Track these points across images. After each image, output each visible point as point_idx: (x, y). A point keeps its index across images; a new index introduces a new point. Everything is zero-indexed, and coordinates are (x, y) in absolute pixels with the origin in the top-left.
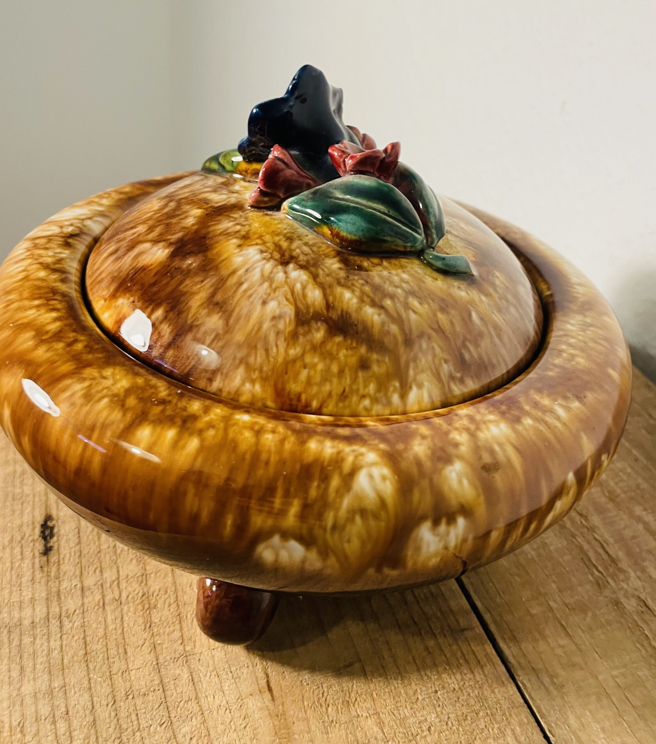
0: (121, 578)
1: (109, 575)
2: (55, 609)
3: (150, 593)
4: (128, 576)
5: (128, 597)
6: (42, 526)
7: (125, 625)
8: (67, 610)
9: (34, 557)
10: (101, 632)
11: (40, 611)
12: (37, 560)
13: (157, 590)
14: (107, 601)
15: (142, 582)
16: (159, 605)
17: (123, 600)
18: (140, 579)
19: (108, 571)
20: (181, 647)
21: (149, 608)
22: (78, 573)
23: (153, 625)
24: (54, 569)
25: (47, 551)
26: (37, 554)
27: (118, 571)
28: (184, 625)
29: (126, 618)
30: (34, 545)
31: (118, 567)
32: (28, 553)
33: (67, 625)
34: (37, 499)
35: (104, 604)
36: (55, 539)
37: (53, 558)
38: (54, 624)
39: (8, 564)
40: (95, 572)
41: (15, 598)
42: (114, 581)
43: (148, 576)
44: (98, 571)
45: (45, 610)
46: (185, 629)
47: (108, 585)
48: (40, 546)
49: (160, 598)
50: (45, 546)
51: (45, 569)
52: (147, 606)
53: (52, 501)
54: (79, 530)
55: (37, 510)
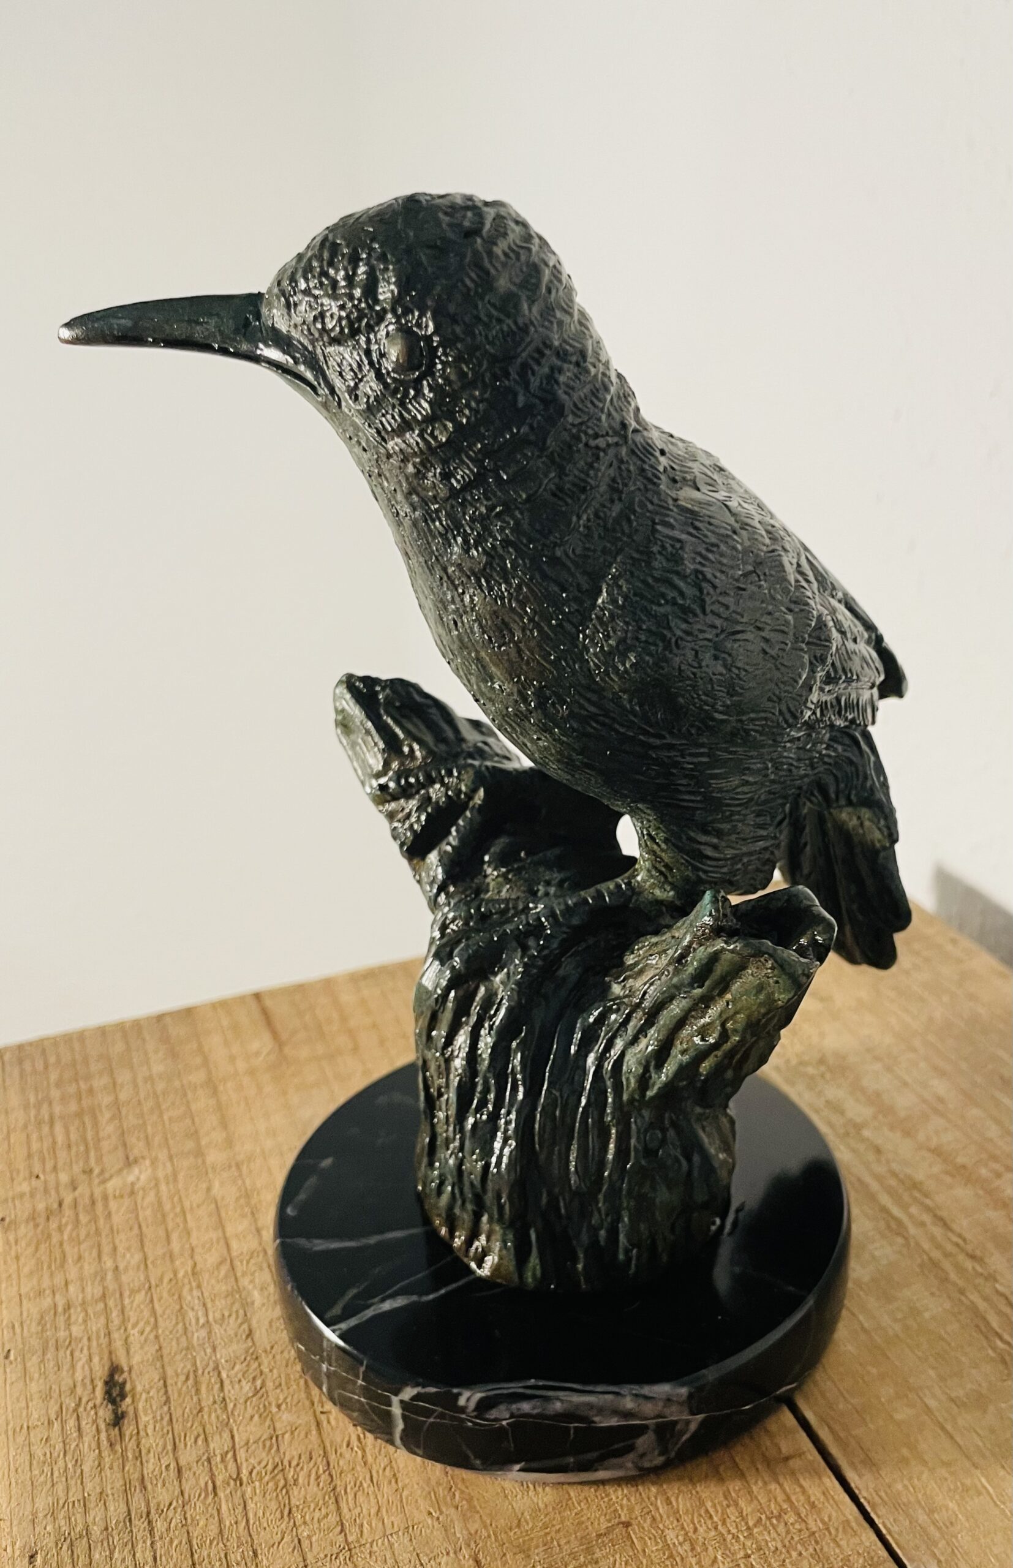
0: (237, 1446)
1: (219, 1444)
2: (138, 1502)
3: (286, 1463)
4: (247, 1443)
5: (251, 1473)
6: (106, 1383)
7: (251, 1515)
8: (158, 1505)
9: (98, 1431)
10: (213, 1529)
11: (116, 1509)
12: (103, 1436)
13: (296, 1458)
14: (218, 1483)
15: (271, 1447)
16: (300, 1480)
17: (245, 1479)
18: (268, 1443)
19: (217, 1437)
20: (341, 1538)
21: (285, 1486)
22: (170, 1447)
23: (294, 1509)
24: (132, 1445)
25: (118, 1420)
26: (103, 1426)
27: (233, 1437)
28: (343, 1505)
29: (251, 1505)
30: (96, 1413)
31: (231, 1431)
32: (88, 1428)
33: (160, 1525)
34: (94, 1343)
35: (214, 1487)
36: (128, 1400)
37: (129, 1429)
38: (140, 1525)
39: (59, 1446)
40: (196, 1441)
41: (75, 1495)
42: (227, 1452)
43: (280, 1438)
44: (200, 1442)
45: (123, 1508)
46: (345, 1510)
47: (219, 1458)
48: (105, 1413)
49: (302, 1469)
50: (115, 1412)
51: (118, 1448)
52: (282, 1483)
53: (118, 1344)
54: (165, 1382)
55: (96, 1359)
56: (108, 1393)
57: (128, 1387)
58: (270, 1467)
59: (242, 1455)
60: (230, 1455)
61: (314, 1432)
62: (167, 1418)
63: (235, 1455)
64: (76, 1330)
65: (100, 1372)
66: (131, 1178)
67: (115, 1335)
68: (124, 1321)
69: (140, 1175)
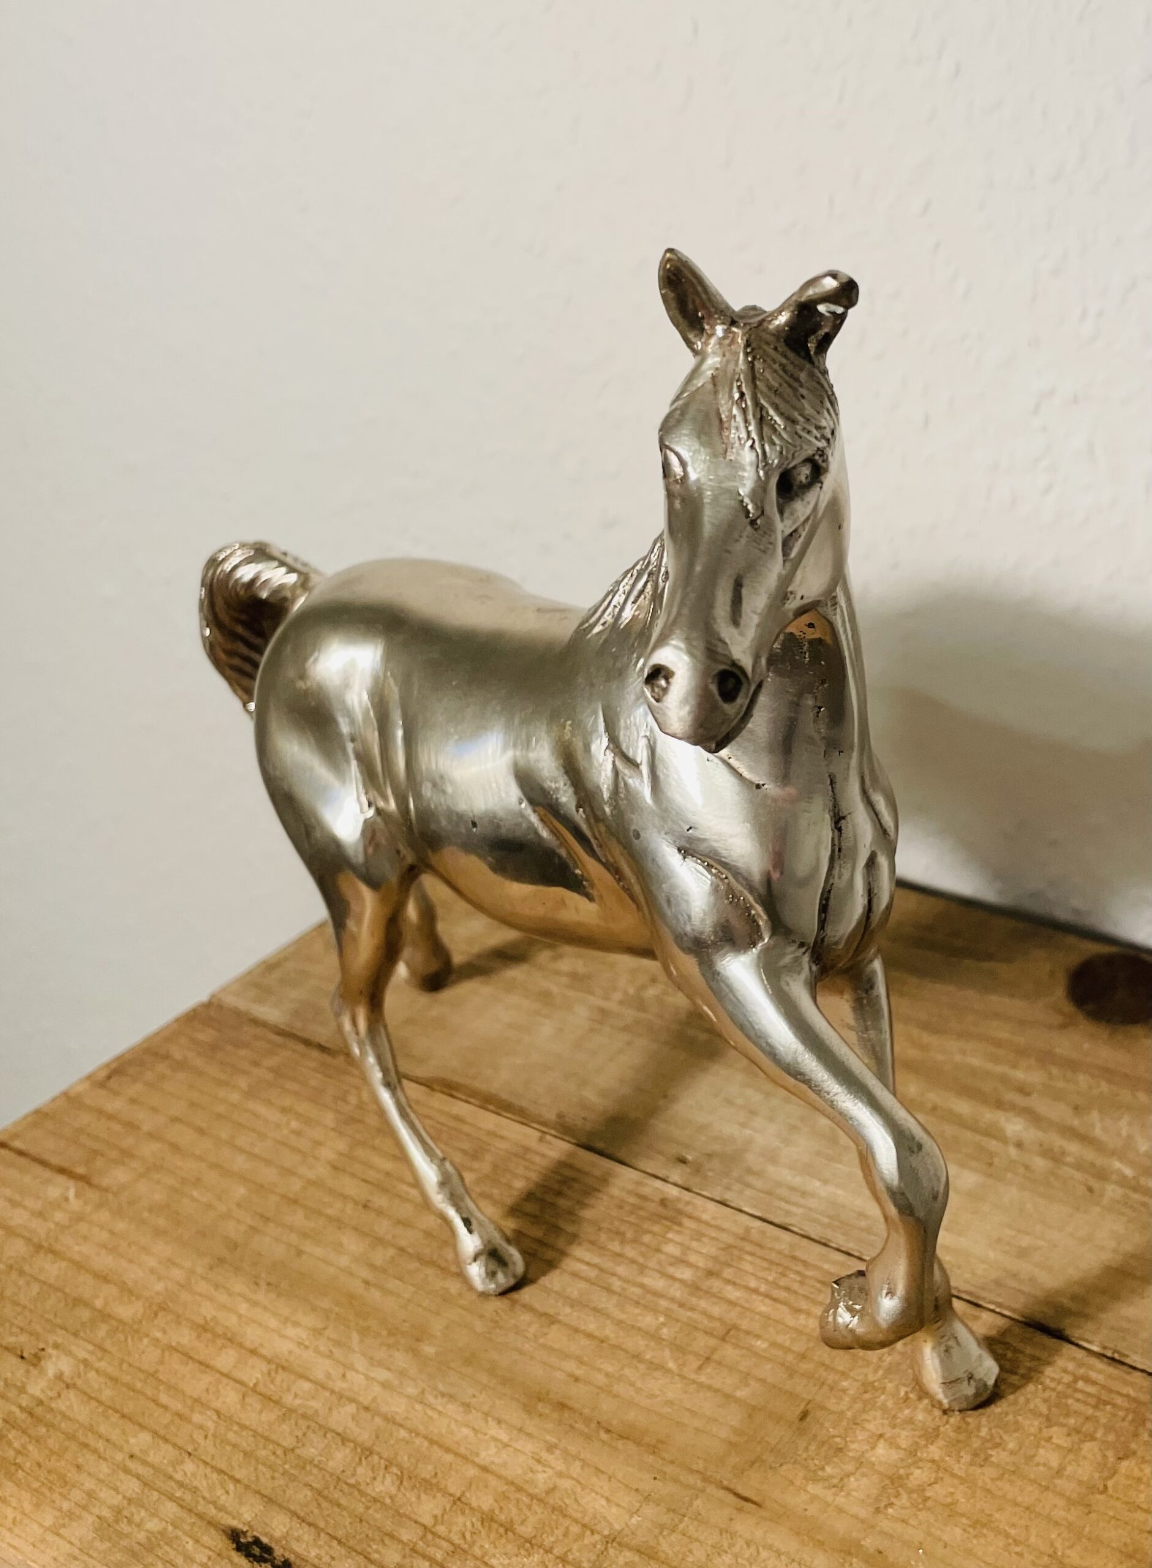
0: (430, 1526)
1: (409, 1534)
3: (489, 1513)
4: (435, 1517)
5: (464, 1538)
6: (237, 1549)
13: (494, 1505)
15: (463, 1511)
16: (516, 1517)
17: (463, 1545)
18: (456, 1509)
21: (506, 1529)
22: (360, 1559)
27: (416, 1522)
28: (573, 1514)
31: (410, 1518)
34: (185, 1526)
36: (277, 1549)
40: (384, 1544)
42: (424, 1536)
44: (388, 1541)
46: (578, 1517)
47: (422, 1544)
49: (508, 1508)
53: (212, 1511)
54: (298, 1517)
55: (205, 1539)
56: (249, 1555)
57: (265, 1540)
58: (478, 1524)
59: (441, 1529)
60: (430, 1536)
61: (490, 1477)
62: (335, 1543)
63: (432, 1533)
64: (153, 1525)
65: (223, 1544)
66: (51, 1372)
67: (201, 1507)
68: (195, 1490)
69: (57, 1364)
